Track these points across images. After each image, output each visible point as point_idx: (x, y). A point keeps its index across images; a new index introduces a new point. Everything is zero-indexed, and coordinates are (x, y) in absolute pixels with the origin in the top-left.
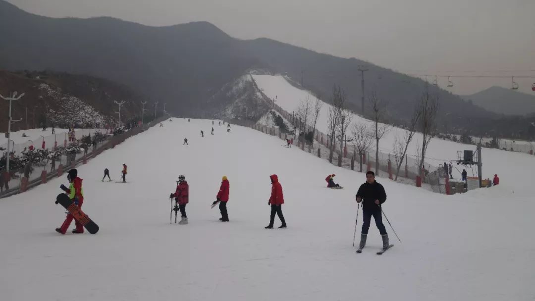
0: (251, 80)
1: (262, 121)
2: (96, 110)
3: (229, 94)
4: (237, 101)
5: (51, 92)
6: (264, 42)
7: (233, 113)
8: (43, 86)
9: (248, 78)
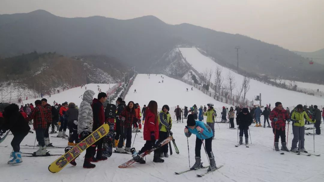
0: (179, 51)
1: (186, 77)
2: (109, 74)
3: (167, 59)
4: (171, 64)
5: (89, 67)
6: (185, 26)
7: (170, 70)
8: (85, 64)
9: (177, 50)
